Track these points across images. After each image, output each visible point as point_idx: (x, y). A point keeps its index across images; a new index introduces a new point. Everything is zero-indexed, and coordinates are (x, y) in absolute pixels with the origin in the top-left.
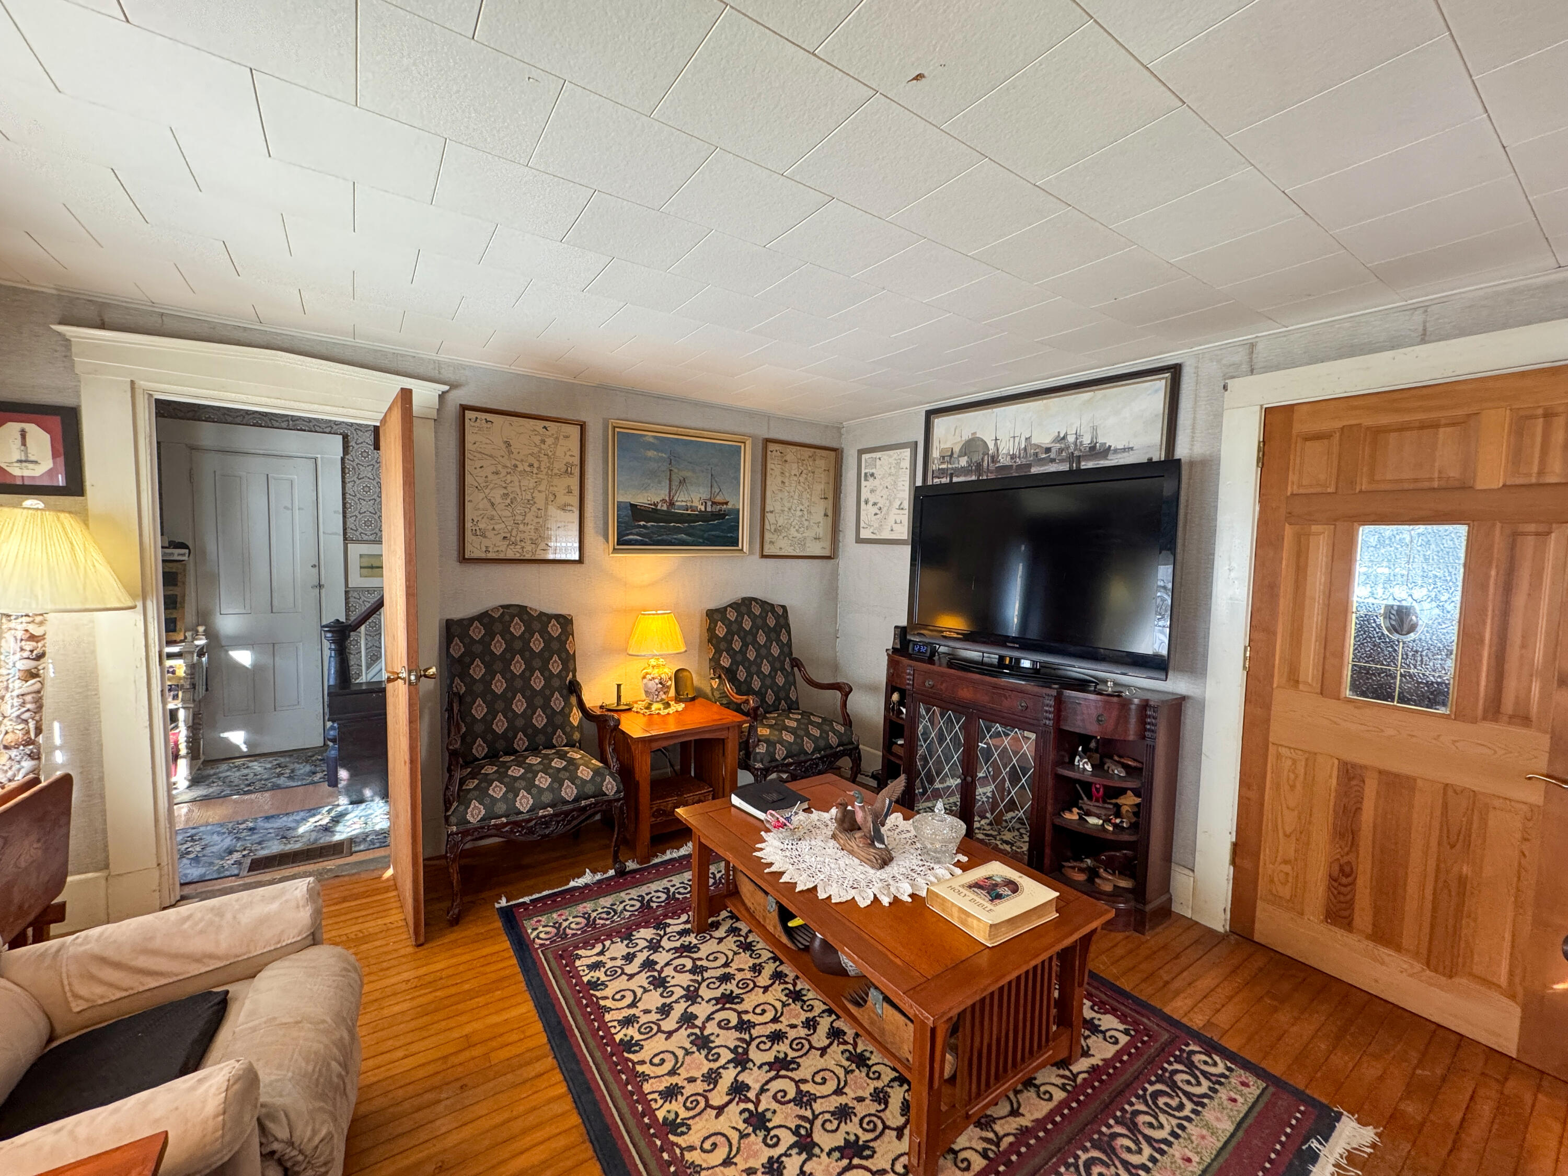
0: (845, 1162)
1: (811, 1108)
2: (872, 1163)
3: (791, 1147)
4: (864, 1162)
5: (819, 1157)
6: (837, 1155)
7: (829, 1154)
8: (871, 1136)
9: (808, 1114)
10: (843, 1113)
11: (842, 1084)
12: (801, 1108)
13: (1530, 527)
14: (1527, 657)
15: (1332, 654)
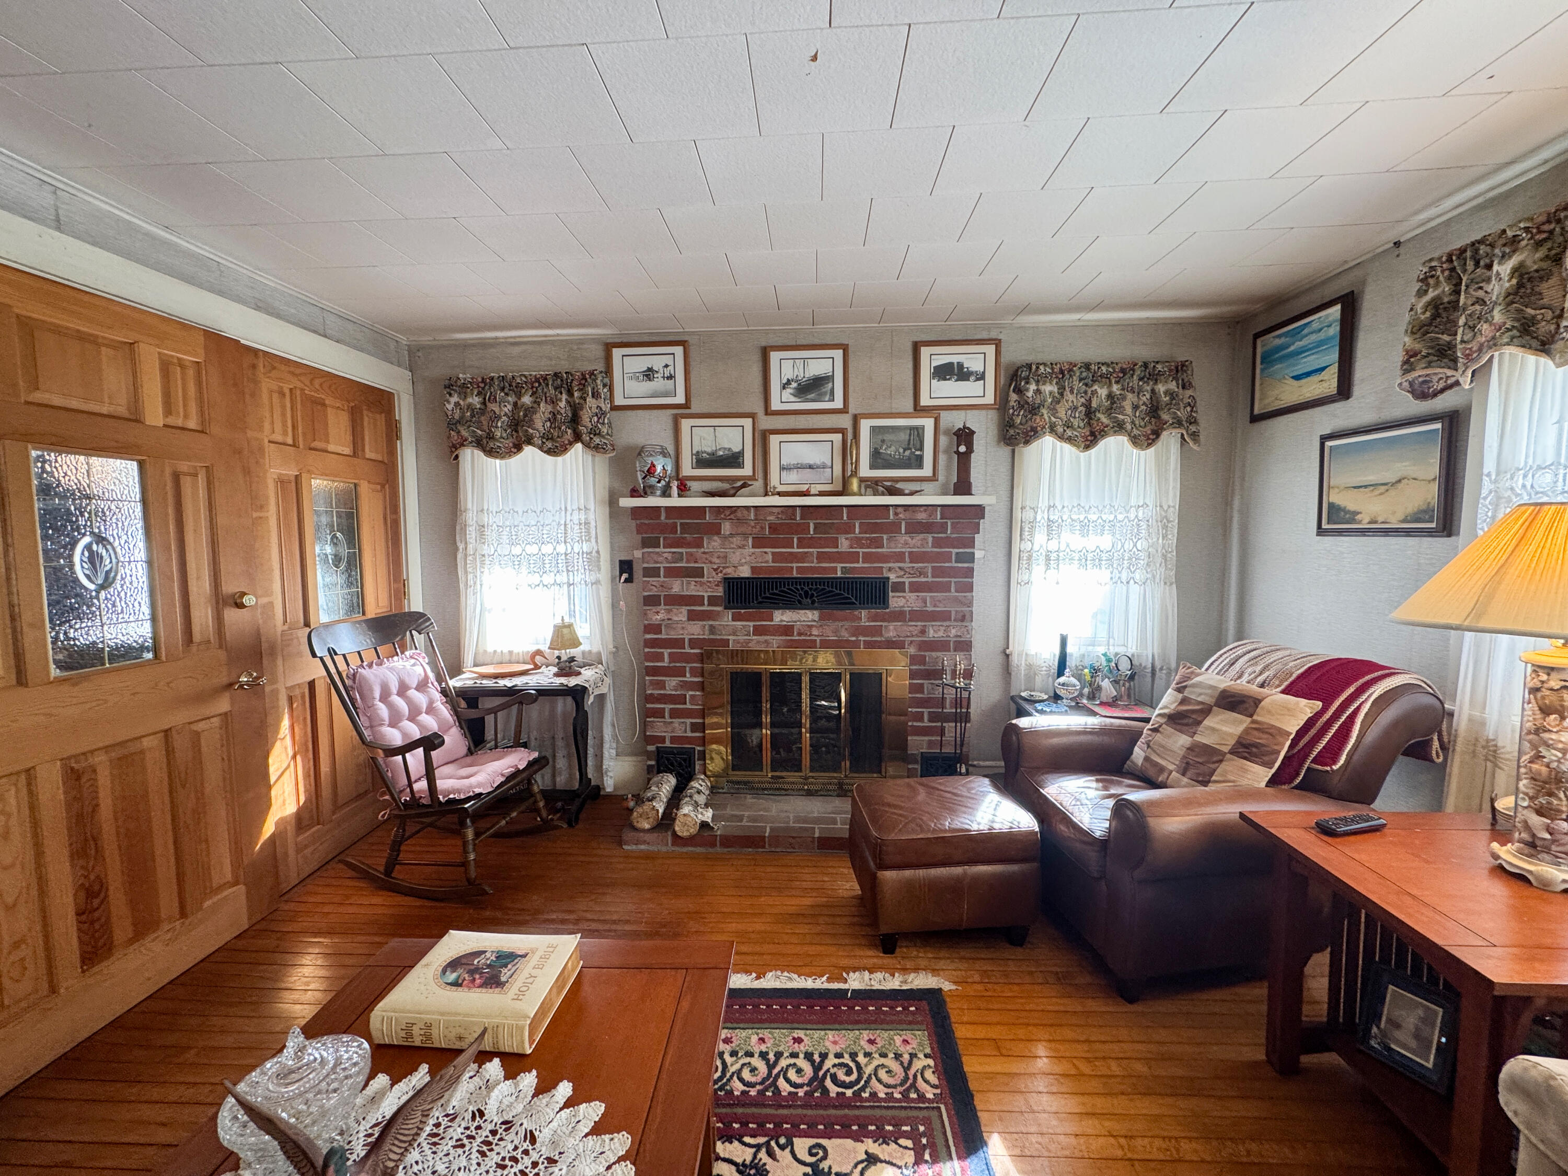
13: (184, 466)
14: (200, 587)
15: (31, 625)
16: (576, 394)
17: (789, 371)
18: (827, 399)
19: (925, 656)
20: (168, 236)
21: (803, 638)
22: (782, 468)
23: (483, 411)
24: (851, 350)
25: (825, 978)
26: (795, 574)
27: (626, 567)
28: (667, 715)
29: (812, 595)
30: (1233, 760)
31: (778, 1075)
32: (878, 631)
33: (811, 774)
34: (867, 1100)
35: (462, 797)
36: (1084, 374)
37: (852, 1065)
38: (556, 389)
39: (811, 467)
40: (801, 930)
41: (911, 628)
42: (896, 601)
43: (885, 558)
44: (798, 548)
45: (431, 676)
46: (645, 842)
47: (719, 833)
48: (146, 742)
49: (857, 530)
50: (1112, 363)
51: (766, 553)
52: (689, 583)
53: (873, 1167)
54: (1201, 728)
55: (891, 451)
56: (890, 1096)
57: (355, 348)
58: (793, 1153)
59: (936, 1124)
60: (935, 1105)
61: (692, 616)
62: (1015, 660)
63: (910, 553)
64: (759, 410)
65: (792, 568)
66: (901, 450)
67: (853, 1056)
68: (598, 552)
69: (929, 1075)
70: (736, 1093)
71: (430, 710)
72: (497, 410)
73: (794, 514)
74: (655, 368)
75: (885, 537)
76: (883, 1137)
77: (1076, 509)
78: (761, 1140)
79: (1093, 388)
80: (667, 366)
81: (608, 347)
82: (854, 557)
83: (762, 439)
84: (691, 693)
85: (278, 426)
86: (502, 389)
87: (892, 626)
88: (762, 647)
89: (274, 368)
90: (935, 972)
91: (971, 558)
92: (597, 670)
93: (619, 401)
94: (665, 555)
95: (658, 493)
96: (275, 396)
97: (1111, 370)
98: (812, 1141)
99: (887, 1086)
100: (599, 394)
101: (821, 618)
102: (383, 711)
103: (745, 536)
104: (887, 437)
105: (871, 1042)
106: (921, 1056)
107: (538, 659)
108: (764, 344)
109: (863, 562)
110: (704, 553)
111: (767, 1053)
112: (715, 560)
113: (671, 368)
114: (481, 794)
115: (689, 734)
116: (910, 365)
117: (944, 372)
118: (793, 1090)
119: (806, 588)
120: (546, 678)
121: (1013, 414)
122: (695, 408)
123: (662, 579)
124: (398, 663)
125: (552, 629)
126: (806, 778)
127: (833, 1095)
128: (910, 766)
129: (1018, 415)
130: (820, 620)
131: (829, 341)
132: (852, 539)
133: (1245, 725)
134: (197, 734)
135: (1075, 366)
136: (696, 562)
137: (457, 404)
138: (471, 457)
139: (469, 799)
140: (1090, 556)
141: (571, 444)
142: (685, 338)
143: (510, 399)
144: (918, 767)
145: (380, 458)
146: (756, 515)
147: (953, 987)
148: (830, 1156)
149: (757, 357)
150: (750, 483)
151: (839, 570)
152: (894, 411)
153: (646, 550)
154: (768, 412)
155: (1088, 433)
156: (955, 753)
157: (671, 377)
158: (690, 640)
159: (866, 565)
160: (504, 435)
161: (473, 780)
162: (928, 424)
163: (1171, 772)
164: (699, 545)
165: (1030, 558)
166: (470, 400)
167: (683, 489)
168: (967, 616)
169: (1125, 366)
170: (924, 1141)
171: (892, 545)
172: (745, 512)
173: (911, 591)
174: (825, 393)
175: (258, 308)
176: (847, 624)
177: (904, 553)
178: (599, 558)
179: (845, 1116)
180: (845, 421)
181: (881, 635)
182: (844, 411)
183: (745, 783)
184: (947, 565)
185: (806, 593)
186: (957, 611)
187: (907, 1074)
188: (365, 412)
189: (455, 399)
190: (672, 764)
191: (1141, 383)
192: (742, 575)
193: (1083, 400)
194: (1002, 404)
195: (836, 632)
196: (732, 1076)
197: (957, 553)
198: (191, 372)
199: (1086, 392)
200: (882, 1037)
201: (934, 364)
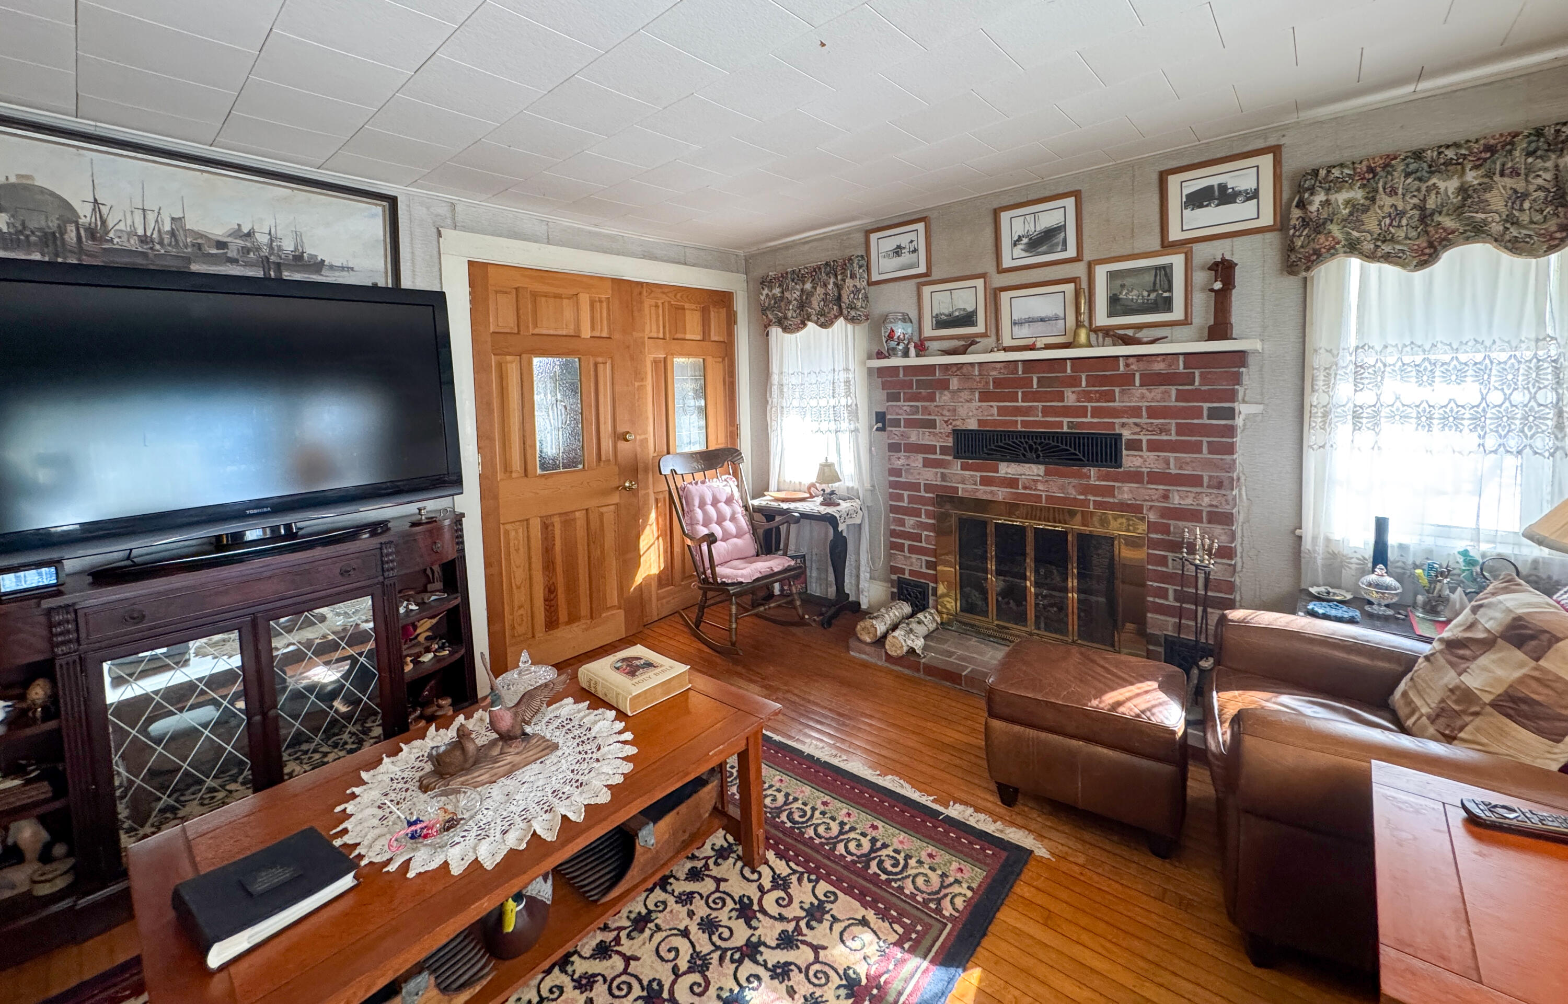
0: (758, 915)
1: (709, 954)
2: (755, 895)
3: (756, 962)
4: (755, 902)
5: (760, 936)
6: (754, 923)
7: (755, 929)
8: (729, 900)
9: (716, 955)
10: (709, 926)
11: (675, 932)
12: (710, 964)
13: (600, 360)
14: (606, 428)
15: (530, 446)
16: (839, 277)
17: (1019, 228)
18: (1059, 249)
19: (1169, 525)
20: (597, 230)
21: (1028, 491)
22: (1014, 323)
23: (782, 298)
24: (1084, 196)
25: (932, 798)
26: (1019, 428)
27: (880, 417)
28: (906, 549)
29: (1037, 450)
30: (1491, 715)
31: (842, 840)
32: (1110, 491)
33: (1036, 631)
34: (893, 888)
35: (730, 581)
36: (1412, 167)
37: (902, 862)
38: (827, 274)
39: (1042, 320)
40: (946, 757)
41: (1151, 492)
42: (1130, 461)
43: (1115, 413)
44: (1023, 401)
45: (737, 495)
46: (865, 653)
47: (923, 660)
48: (577, 514)
49: (1084, 383)
50: (1468, 141)
51: (991, 406)
52: (924, 433)
53: (860, 927)
54: (1474, 666)
55: (1133, 295)
56: (913, 897)
57: (706, 267)
58: (814, 887)
59: (933, 933)
60: (945, 921)
61: (927, 464)
62: (1307, 544)
63: (1148, 408)
64: (991, 268)
65: (1017, 421)
66: (1145, 294)
67: (908, 857)
68: (856, 405)
69: (959, 902)
70: (806, 836)
71: (733, 519)
72: (789, 297)
73: (1016, 368)
74: (903, 245)
75: (1117, 390)
76: (883, 915)
77: (1408, 349)
78: (800, 869)
79: (1430, 183)
80: (912, 241)
81: (868, 233)
82: (1082, 412)
83: (994, 296)
84: (926, 533)
85: (654, 328)
86: (793, 280)
87: (1127, 487)
88: (989, 497)
89: (652, 291)
90: (1040, 836)
91: (1230, 414)
92: (854, 504)
93: (875, 277)
94: (905, 408)
95: (900, 353)
96: (653, 309)
97: (1463, 152)
98: (832, 889)
99: (917, 889)
100: (855, 275)
101: (1047, 473)
102: (699, 514)
103: (972, 390)
104: (1128, 281)
105: (930, 856)
106: (965, 885)
107: (813, 490)
108: (995, 206)
109: (1092, 417)
110: (936, 406)
111: (846, 824)
112: (946, 412)
113: (915, 243)
114: (742, 583)
115: (924, 570)
116: (1156, 199)
117: (1197, 200)
118: (845, 854)
119: (1030, 442)
120: (814, 506)
121: (1294, 235)
122: (935, 276)
123: (902, 429)
124: (715, 483)
125: (818, 467)
126: (1031, 634)
127: (870, 871)
128: (1151, 647)
129: (1300, 236)
130: (1046, 475)
131: (1061, 190)
132: (1079, 393)
133: (1524, 671)
134: (602, 514)
135: (1395, 158)
136: (930, 414)
137: (767, 295)
138: (776, 332)
139: (733, 584)
140: (1437, 414)
141: (836, 317)
142: (924, 215)
143: (798, 287)
144: (1161, 650)
145: (722, 339)
146: (980, 371)
147: (1047, 856)
148: (837, 903)
149: (989, 219)
150: (978, 340)
151: (1065, 425)
152: (1136, 251)
153: (890, 403)
154: (1001, 271)
155: (1425, 245)
156: (1197, 641)
157: (915, 251)
158: (925, 484)
159: (1095, 420)
160: (795, 315)
161: (740, 572)
162: (1177, 261)
163: (1422, 715)
164: (932, 399)
165: (1325, 415)
166: (774, 291)
167: (921, 349)
168: (1226, 483)
169: (1492, 142)
170: (914, 936)
171: (1126, 399)
172: (970, 368)
173: (1149, 450)
174: (1057, 244)
175: (644, 257)
176: (1075, 481)
177: (1140, 408)
178: (857, 409)
179: (868, 888)
180: (1079, 270)
181: (1114, 497)
182: (1078, 259)
183: (973, 626)
184: (1196, 421)
185: (1031, 447)
186: (1210, 477)
187: (940, 890)
188: (711, 309)
189: (766, 291)
190: (910, 595)
191: (1530, 160)
192: (970, 428)
193: (1415, 201)
194: (1281, 224)
195: (1062, 488)
196: (811, 825)
197: (1209, 409)
198: (604, 305)
199: (1419, 190)
200: (942, 857)
201: (1186, 191)
